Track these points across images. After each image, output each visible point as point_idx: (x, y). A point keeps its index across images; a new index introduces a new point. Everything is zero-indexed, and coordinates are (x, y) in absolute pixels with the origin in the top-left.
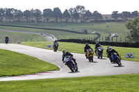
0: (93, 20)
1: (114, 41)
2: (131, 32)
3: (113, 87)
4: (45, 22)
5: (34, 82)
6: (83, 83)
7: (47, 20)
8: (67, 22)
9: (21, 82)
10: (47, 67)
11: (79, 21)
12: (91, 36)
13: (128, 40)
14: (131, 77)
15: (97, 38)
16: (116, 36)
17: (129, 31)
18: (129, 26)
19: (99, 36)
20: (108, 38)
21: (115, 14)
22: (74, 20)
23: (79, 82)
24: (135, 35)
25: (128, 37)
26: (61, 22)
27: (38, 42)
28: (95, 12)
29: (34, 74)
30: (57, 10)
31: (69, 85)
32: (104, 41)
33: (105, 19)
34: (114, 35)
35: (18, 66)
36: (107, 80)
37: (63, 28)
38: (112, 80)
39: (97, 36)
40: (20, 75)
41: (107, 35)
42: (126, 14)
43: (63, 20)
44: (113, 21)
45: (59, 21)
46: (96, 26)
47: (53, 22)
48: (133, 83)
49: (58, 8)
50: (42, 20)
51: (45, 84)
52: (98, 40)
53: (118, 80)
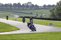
0: (35, 8)
1: (44, 17)
2: (52, 14)
3: (43, 37)
4: (14, 9)
5: (9, 35)
6: (30, 35)
7: (15, 8)
8: (23, 9)
9: (3, 35)
10: (14, 29)
11: (29, 9)
12: (34, 15)
13: (50, 17)
14: (51, 33)
16: (45, 15)
17: (50, 13)
18: (51, 11)
19: (37, 15)
20: (41, 16)
21: (45, 6)
22: (27, 8)
23: (28, 35)
24: (53, 15)
25: (50, 16)
26: (21, 9)
27: (11, 18)
28: (36, 5)
29: (9, 31)
30: (19, 4)
32: (40, 17)
33: (40, 8)
34: (44, 15)
35: (2, 28)
36: (41, 34)
37: (22, 12)
38: (43, 34)
39: (36, 15)
40: (3, 32)
43: (22, 8)
44: (44, 9)
45: (20, 9)
46: (36, 11)
47: (17, 9)
48: (52, 36)
49: (19, 3)
50: (13, 8)
51: (13, 36)
52: (37, 17)
53: (46, 34)
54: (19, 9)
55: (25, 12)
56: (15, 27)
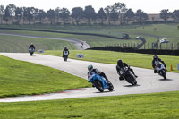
0: (136, 21)
1: (164, 48)
3: (162, 108)
4: (74, 25)
5: (61, 102)
6: (124, 103)
7: (77, 22)
8: (102, 24)
9: (43, 102)
10: (77, 83)
11: (118, 22)
12: (133, 42)
15: (141, 45)
16: (166, 42)
19: (144, 41)
20: (156, 45)
21: (164, 13)
22: (112, 22)
23: (118, 101)
26: (95, 24)
28: (139, 11)
29: (61, 92)
31: (106, 106)
32: (150, 48)
33: (151, 20)
34: (163, 40)
35: (39, 82)
36: (154, 99)
37: (98, 33)
38: (160, 98)
39: (141, 42)
40: (42, 94)
41: (155, 41)
43: (98, 22)
44: (162, 22)
45: (92, 23)
46: (140, 29)
47: (85, 24)
49: (90, 7)
50: (71, 22)
51: (74, 105)
52: (143, 48)
53: (169, 99)
54: (90, 25)
55: (108, 34)
56: (80, 78)
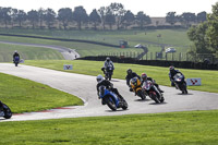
0: (136, 25)
1: (170, 58)
2: (197, 45)
3: (168, 131)
4: (61, 29)
7: (65, 25)
8: (95, 29)
10: (64, 100)
11: (115, 27)
12: (133, 51)
13: (191, 58)
14: (195, 115)
15: (143, 54)
16: (173, 52)
17: (192, 43)
18: (192, 36)
19: (146, 51)
20: (160, 55)
21: (171, 16)
22: (107, 26)
24: (202, 50)
25: (191, 53)
27: (50, 61)
28: (140, 13)
29: (44, 110)
30: (80, 9)
31: (99, 129)
32: (154, 58)
33: (155, 24)
34: (169, 49)
35: (19, 98)
36: (158, 120)
37: (90, 39)
39: (142, 51)
40: (22, 113)
41: (159, 50)
42: (188, 17)
43: (90, 26)
44: (168, 27)
45: (83, 27)
46: (142, 35)
47: (74, 29)
48: (199, 125)
49: (81, 7)
50: (58, 26)
51: (60, 127)
52: (144, 58)
54: (80, 29)
55: (101, 40)
56: (67, 95)
